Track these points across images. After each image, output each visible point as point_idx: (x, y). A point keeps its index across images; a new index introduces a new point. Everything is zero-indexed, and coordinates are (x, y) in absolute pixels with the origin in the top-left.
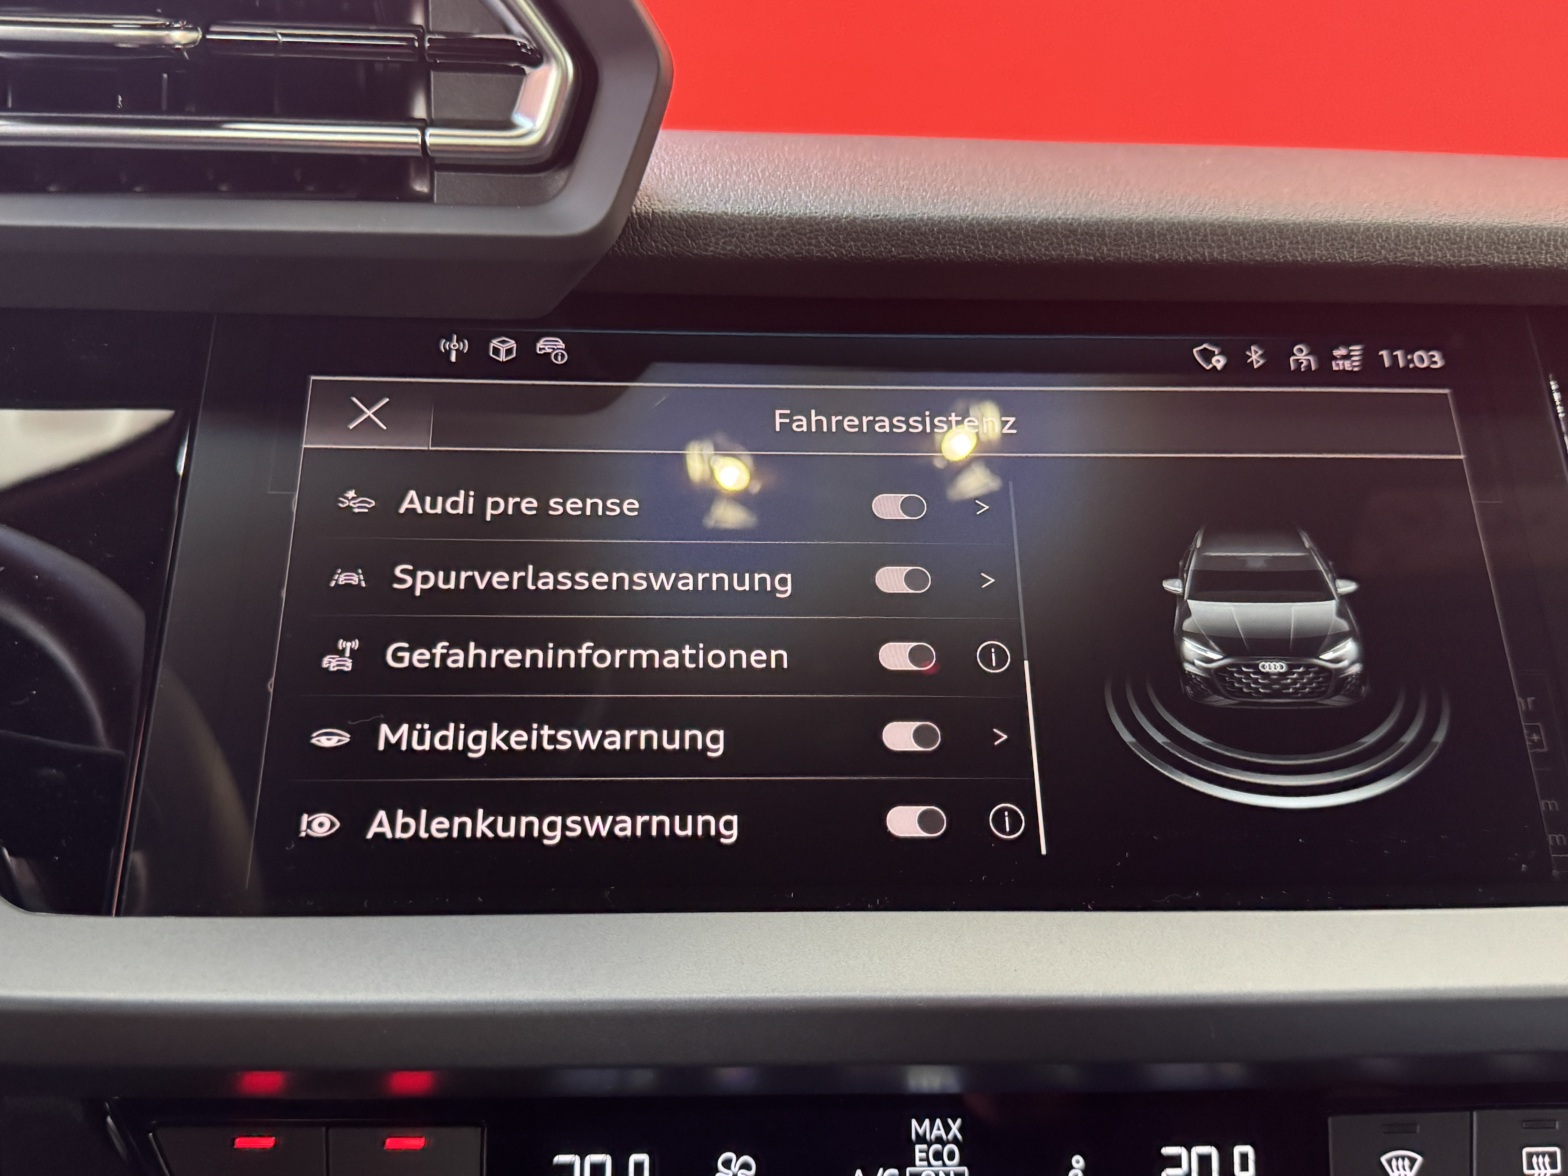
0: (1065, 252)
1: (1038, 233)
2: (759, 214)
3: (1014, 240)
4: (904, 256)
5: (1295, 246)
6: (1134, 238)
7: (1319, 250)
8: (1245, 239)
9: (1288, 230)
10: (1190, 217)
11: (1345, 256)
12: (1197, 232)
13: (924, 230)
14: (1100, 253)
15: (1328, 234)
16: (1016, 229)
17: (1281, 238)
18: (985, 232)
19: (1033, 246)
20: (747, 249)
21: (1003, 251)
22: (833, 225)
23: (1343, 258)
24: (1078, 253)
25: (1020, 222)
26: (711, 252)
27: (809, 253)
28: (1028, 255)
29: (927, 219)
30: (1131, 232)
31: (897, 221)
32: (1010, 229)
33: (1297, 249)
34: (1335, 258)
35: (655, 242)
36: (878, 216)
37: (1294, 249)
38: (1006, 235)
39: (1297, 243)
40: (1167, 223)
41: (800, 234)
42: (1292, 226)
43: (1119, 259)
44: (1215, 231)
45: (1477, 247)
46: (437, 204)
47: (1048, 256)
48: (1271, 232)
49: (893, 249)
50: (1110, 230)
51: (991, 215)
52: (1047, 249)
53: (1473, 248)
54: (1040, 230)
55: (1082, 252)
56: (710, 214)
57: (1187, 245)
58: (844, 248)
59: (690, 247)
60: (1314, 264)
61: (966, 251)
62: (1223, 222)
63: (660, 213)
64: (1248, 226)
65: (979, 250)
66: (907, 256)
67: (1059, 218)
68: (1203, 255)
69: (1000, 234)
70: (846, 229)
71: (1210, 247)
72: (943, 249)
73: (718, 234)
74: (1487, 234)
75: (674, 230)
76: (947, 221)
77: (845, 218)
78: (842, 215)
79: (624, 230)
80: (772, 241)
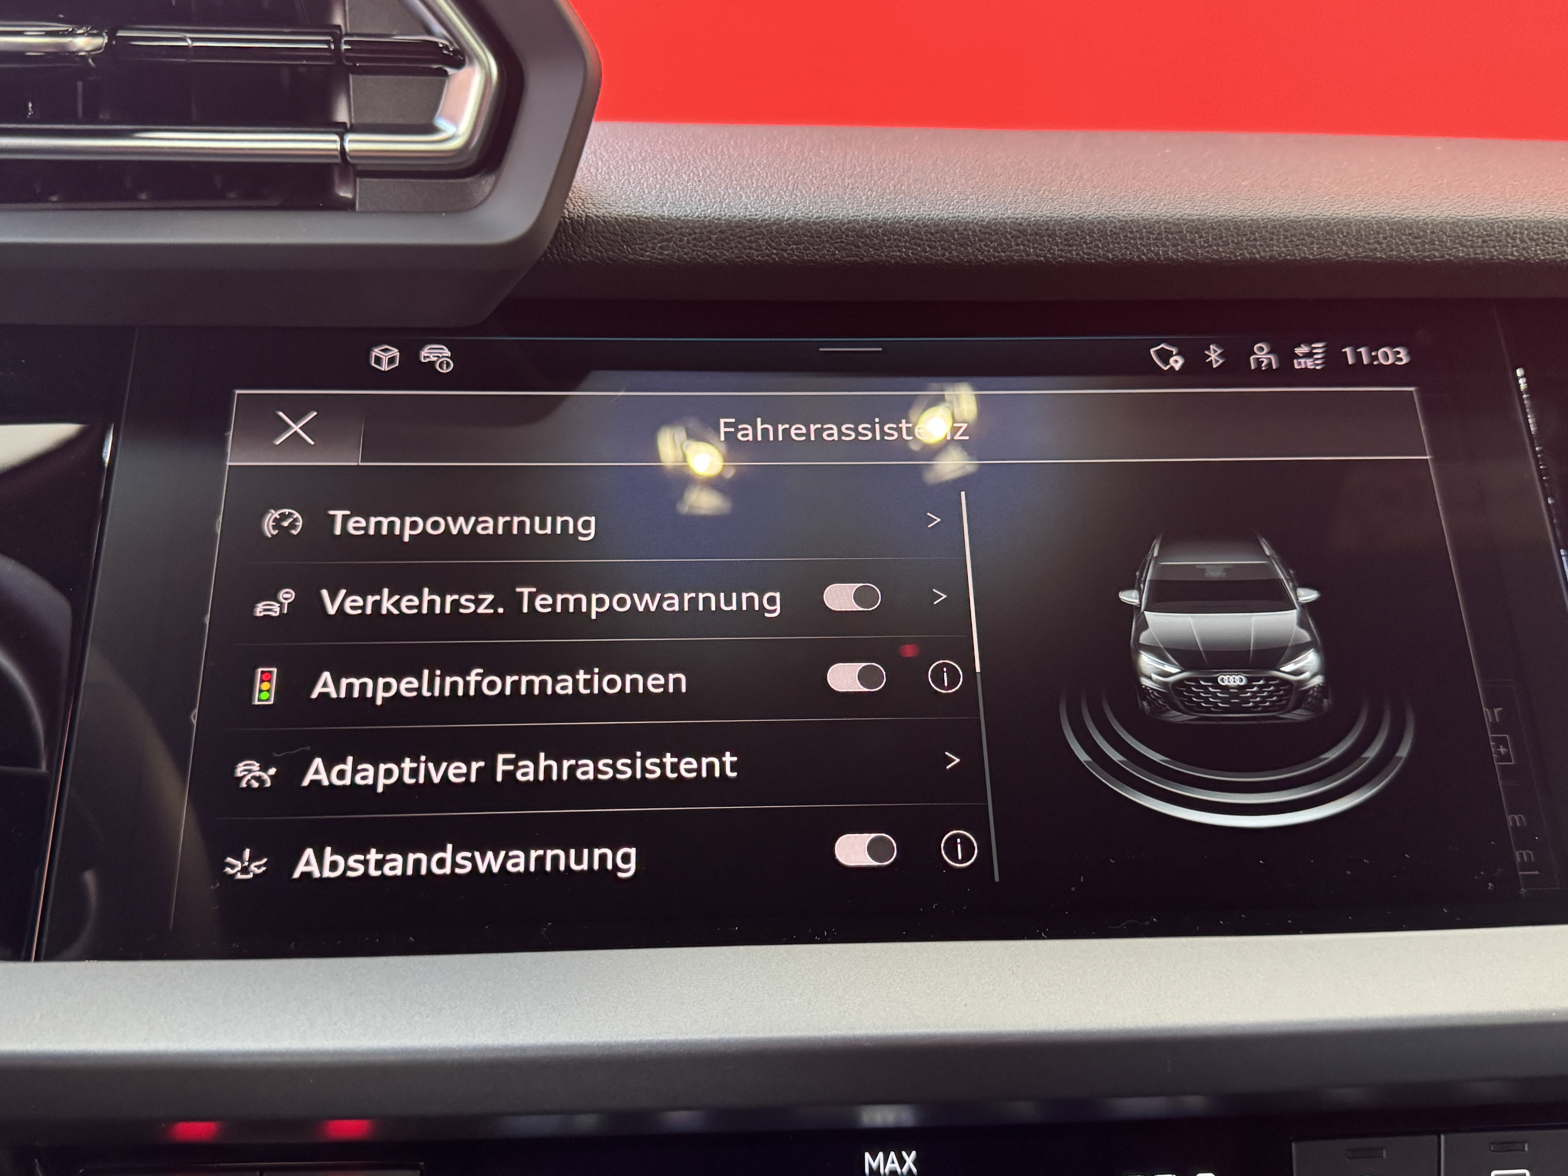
0: (1015, 253)
1: (985, 233)
2: (698, 217)
3: (962, 241)
4: (848, 259)
5: (1253, 243)
6: (1085, 238)
7: (1277, 246)
8: (1201, 237)
9: (1245, 227)
10: (1143, 215)
11: (1304, 253)
12: (1150, 230)
13: (868, 232)
14: (1051, 253)
15: (1287, 231)
16: (964, 229)
17: (1238, 235)
18: (932, 234)
19: (981, 247)
20: (686, 254)
21: (951, 253)
22: (774, 228)
23: (1303, 255)
24: (1028, 255)
25: (968, 222)
26: (648, 256)
27: (749, 257)
28: (976, 256)
29: (872, 220)
30: (1083, 231)
31: (841, 222)
32: (956, 230)
33: (1255, 247)
34: (1294, 255)
35: (589, 247)
36: (821, 217)
37: (1251, 246)
38: (953, 236)
39: (1255, 240)
40: (1120, 221)
41: (740, 237)
42: (1249, 222)
43: (1071, 259)
44: (1170, 228)
45: (1441, 241)
46: (361, 212)
47: (997, 257)
48: (1227, 229)
49: (837, 252)
50: (1061, 230)
51: (938, 215)
52: (995, 249)
53: (1437, 243)
54: (989, 230)
55: (1032, 253)
56: (646, 218)
57: (1141, 244)
58: (785, 251)
59: (625, 253)
60: (1273, 261)
61: (912, 253)
62: (1178, 219)
63: (595, 218)
64: (1204, 223)
65: (926, 252)
66: (852, 259)
67: (1008, 218)
68: (1157, 254)
69: (947, 235)
70: (787, 231)
71: (1164, 245)
72: (889, 252)
73: (655, 238)
74: (1450, 228)
75: (608, 235)
76: (891, 223)
77: (787, 220)
78: (784, 217)
79: (555, 236)
80: (711, 245)
